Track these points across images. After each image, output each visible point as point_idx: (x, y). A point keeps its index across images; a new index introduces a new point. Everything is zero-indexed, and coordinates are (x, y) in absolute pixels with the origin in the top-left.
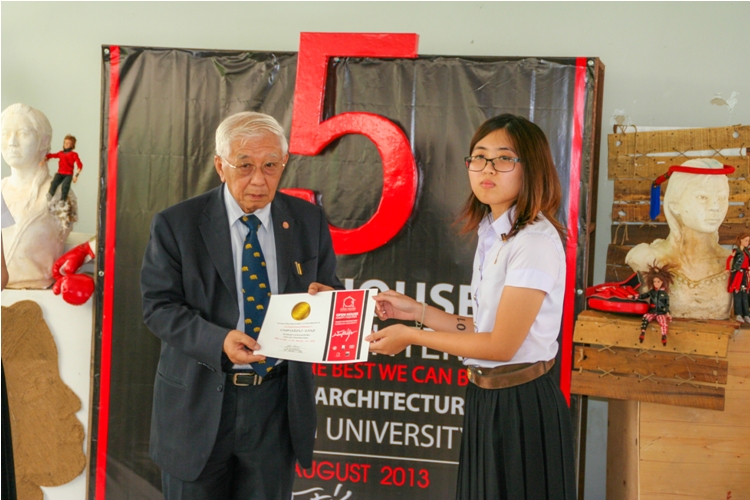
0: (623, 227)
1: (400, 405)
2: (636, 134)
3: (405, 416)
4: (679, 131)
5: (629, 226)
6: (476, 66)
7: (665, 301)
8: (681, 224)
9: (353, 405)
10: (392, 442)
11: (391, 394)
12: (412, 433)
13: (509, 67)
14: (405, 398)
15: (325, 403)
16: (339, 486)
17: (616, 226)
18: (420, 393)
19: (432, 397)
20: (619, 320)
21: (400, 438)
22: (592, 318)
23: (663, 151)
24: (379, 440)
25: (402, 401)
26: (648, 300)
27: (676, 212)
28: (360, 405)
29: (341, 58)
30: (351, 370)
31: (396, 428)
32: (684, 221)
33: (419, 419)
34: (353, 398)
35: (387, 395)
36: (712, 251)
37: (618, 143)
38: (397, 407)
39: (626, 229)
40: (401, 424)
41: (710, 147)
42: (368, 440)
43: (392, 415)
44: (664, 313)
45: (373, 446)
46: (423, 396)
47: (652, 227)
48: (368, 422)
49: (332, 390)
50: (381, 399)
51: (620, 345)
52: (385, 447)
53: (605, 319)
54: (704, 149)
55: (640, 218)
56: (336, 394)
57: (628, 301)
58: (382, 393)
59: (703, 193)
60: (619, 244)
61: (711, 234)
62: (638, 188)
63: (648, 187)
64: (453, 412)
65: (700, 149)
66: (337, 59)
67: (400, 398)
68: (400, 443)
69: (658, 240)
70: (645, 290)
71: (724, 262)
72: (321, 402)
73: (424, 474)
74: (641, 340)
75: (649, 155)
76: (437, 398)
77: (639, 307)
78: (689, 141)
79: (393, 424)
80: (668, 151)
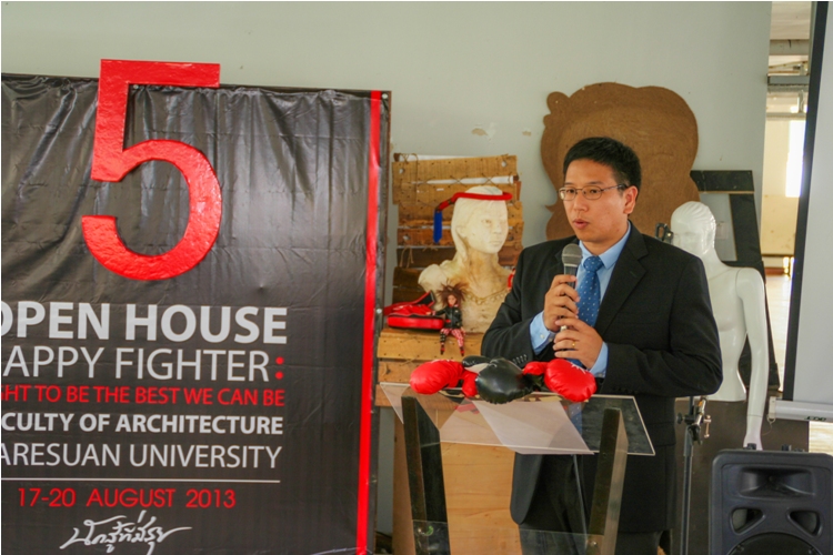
0: (408, 250)
1: (206, 428)
2: (417, 163)
3: (211, 439)
4: (455, 160)
5: (414, 250)
6: (276, 97)
7: (459, 317)
8: (467, 246)
9: (158, 430)
10: (198, 464)
11: (197, 417)
12: (218, 455)
13: (308, 98)
14: (211, 421)
15: (128, 430)
16: (143, 512)
17: (402, 250)
18: (226, 415)
19: (238, 418)
20: (419, 336)
21: (207, 460)
22: (394, 335)
23: (441, 178)
24: (185, 464)
25: (208, 424)
26: (444, 316)
27: (463, 235)
28: (165, 430)
29: (140, 85)
30: (155, 395)
31: (202, 451)
32: (470, 243)
33: (226, 440)
34: (157, 423)
35: (192, 418)
36: (494, 270)
37: (401, 171)
38: (202, 430)
39: (411, 252)
40: (206, 447)
41: (483, 175)
42: (173, 464)
43: (197, 438)
44: (459, 328)
45: (178, 470)
46: (229, 418)
47: (434, 251)
48: (173, 447)
49: (136, 417)
50: (187, 423)
51: (421, 358)
52: (192, 470)
53: (406, 335)
54: (478, 177)
55: (423, 242)
56: (139, 420)
57: (427, 317)
58: (188, 417)
59: (488, 217)
60: (404, 267)
61: (492, 255)
62: (420, 213)
63: (430, 212)
64: (259, 432)
65: (474, 177)
66: (136, 87)
67: (206, 421)
68: (206, 465)
69: (446, 262)
70: (439, 307)
71: (506, 280)
72: (123, 429)
73: (230, 494)
74: (442, 352)
75: (429, 182)
76: (243, 419)
77: (436, 323)
78: (464, 169)
79: (199, 447)
80: (446, 178)
